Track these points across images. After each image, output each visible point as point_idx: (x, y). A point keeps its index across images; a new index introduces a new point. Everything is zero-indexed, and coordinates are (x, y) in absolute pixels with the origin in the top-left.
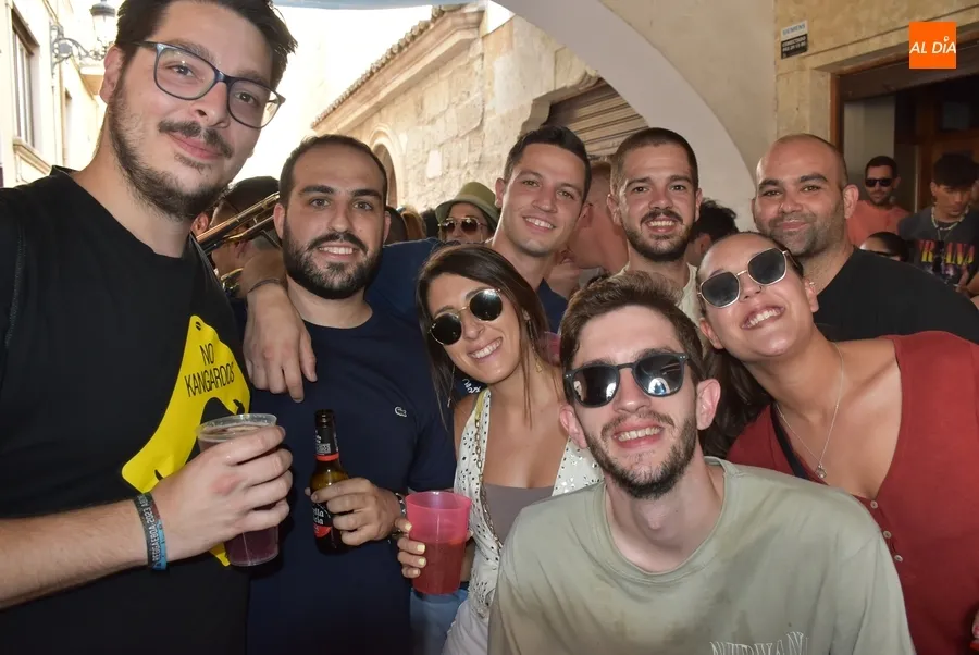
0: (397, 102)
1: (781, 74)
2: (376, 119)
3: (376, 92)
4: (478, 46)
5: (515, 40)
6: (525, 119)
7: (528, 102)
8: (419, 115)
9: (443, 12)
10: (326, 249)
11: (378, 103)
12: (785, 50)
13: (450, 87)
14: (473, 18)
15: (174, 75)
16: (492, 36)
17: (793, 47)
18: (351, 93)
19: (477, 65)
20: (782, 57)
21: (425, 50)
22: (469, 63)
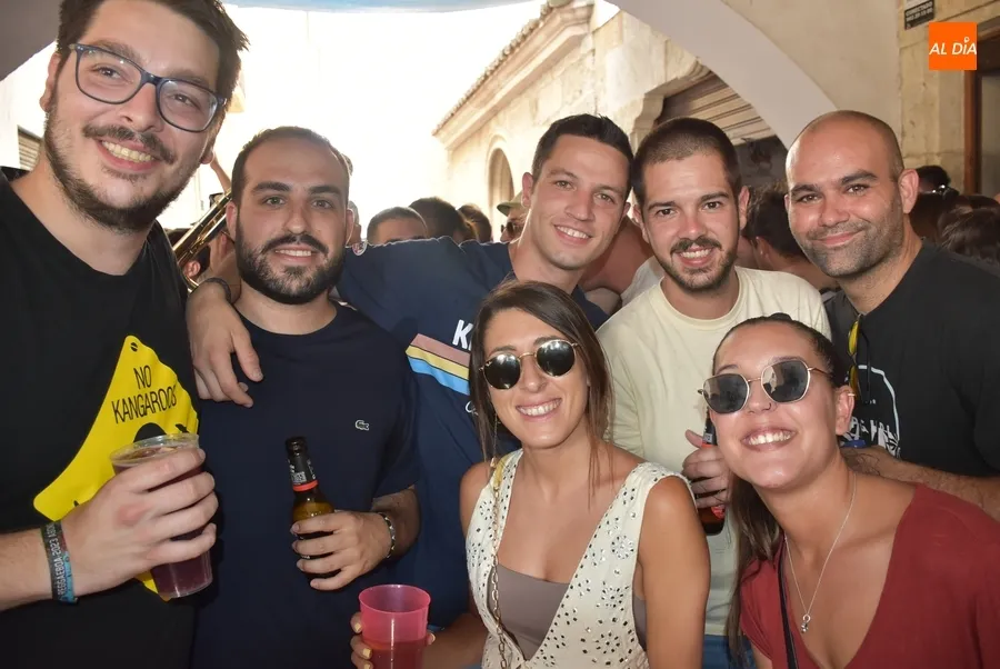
0: (512, 105)
1: (906, 47)
2: (493, 123)
3: (492, 95)
4: (589, 42)
5: (625, 31)
6: (637, 114)
7: (640, 97)
8: (534, 116)
9: (551, 9)
10: (282, 252)
11: (495, 106)
12: (908, 19)
13: (563, 86)
14: (583, 13)
15: (99, 78)
16: (601, 31)
17: (918, 16)
18: (468, 98)
19: (589, 60)
20: (906, 27)
21: (538, 48)
22: (581, 60)
